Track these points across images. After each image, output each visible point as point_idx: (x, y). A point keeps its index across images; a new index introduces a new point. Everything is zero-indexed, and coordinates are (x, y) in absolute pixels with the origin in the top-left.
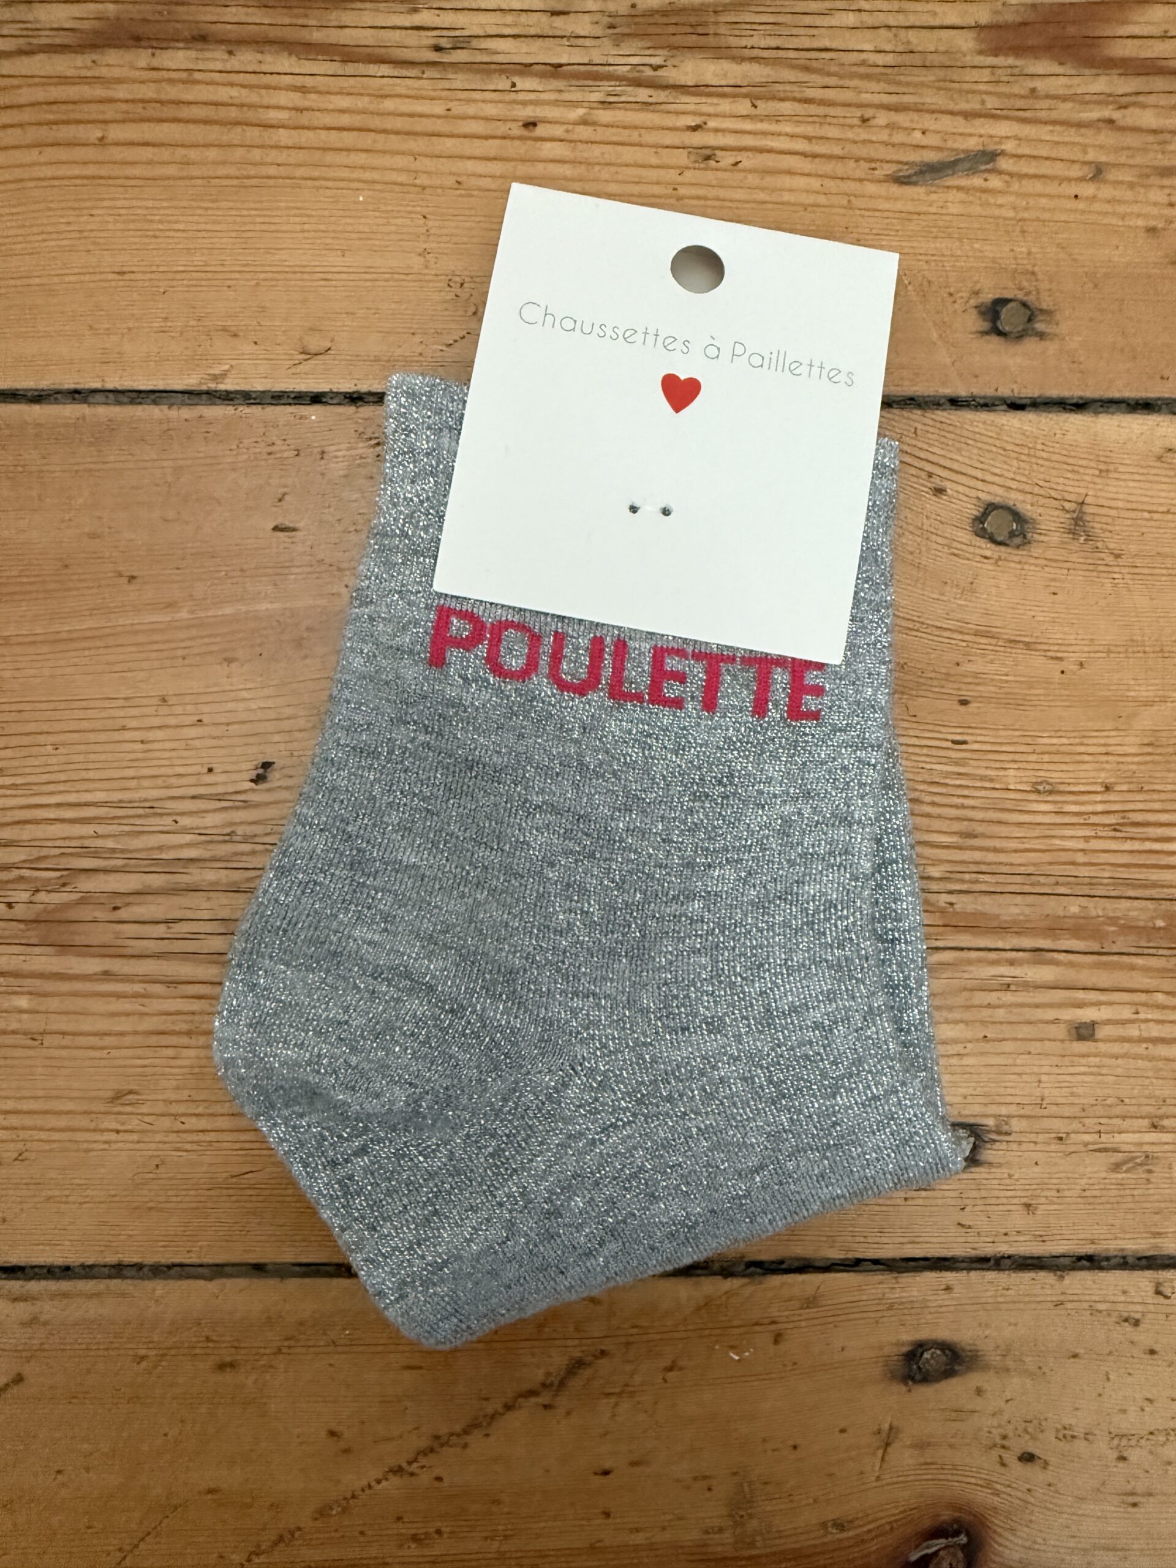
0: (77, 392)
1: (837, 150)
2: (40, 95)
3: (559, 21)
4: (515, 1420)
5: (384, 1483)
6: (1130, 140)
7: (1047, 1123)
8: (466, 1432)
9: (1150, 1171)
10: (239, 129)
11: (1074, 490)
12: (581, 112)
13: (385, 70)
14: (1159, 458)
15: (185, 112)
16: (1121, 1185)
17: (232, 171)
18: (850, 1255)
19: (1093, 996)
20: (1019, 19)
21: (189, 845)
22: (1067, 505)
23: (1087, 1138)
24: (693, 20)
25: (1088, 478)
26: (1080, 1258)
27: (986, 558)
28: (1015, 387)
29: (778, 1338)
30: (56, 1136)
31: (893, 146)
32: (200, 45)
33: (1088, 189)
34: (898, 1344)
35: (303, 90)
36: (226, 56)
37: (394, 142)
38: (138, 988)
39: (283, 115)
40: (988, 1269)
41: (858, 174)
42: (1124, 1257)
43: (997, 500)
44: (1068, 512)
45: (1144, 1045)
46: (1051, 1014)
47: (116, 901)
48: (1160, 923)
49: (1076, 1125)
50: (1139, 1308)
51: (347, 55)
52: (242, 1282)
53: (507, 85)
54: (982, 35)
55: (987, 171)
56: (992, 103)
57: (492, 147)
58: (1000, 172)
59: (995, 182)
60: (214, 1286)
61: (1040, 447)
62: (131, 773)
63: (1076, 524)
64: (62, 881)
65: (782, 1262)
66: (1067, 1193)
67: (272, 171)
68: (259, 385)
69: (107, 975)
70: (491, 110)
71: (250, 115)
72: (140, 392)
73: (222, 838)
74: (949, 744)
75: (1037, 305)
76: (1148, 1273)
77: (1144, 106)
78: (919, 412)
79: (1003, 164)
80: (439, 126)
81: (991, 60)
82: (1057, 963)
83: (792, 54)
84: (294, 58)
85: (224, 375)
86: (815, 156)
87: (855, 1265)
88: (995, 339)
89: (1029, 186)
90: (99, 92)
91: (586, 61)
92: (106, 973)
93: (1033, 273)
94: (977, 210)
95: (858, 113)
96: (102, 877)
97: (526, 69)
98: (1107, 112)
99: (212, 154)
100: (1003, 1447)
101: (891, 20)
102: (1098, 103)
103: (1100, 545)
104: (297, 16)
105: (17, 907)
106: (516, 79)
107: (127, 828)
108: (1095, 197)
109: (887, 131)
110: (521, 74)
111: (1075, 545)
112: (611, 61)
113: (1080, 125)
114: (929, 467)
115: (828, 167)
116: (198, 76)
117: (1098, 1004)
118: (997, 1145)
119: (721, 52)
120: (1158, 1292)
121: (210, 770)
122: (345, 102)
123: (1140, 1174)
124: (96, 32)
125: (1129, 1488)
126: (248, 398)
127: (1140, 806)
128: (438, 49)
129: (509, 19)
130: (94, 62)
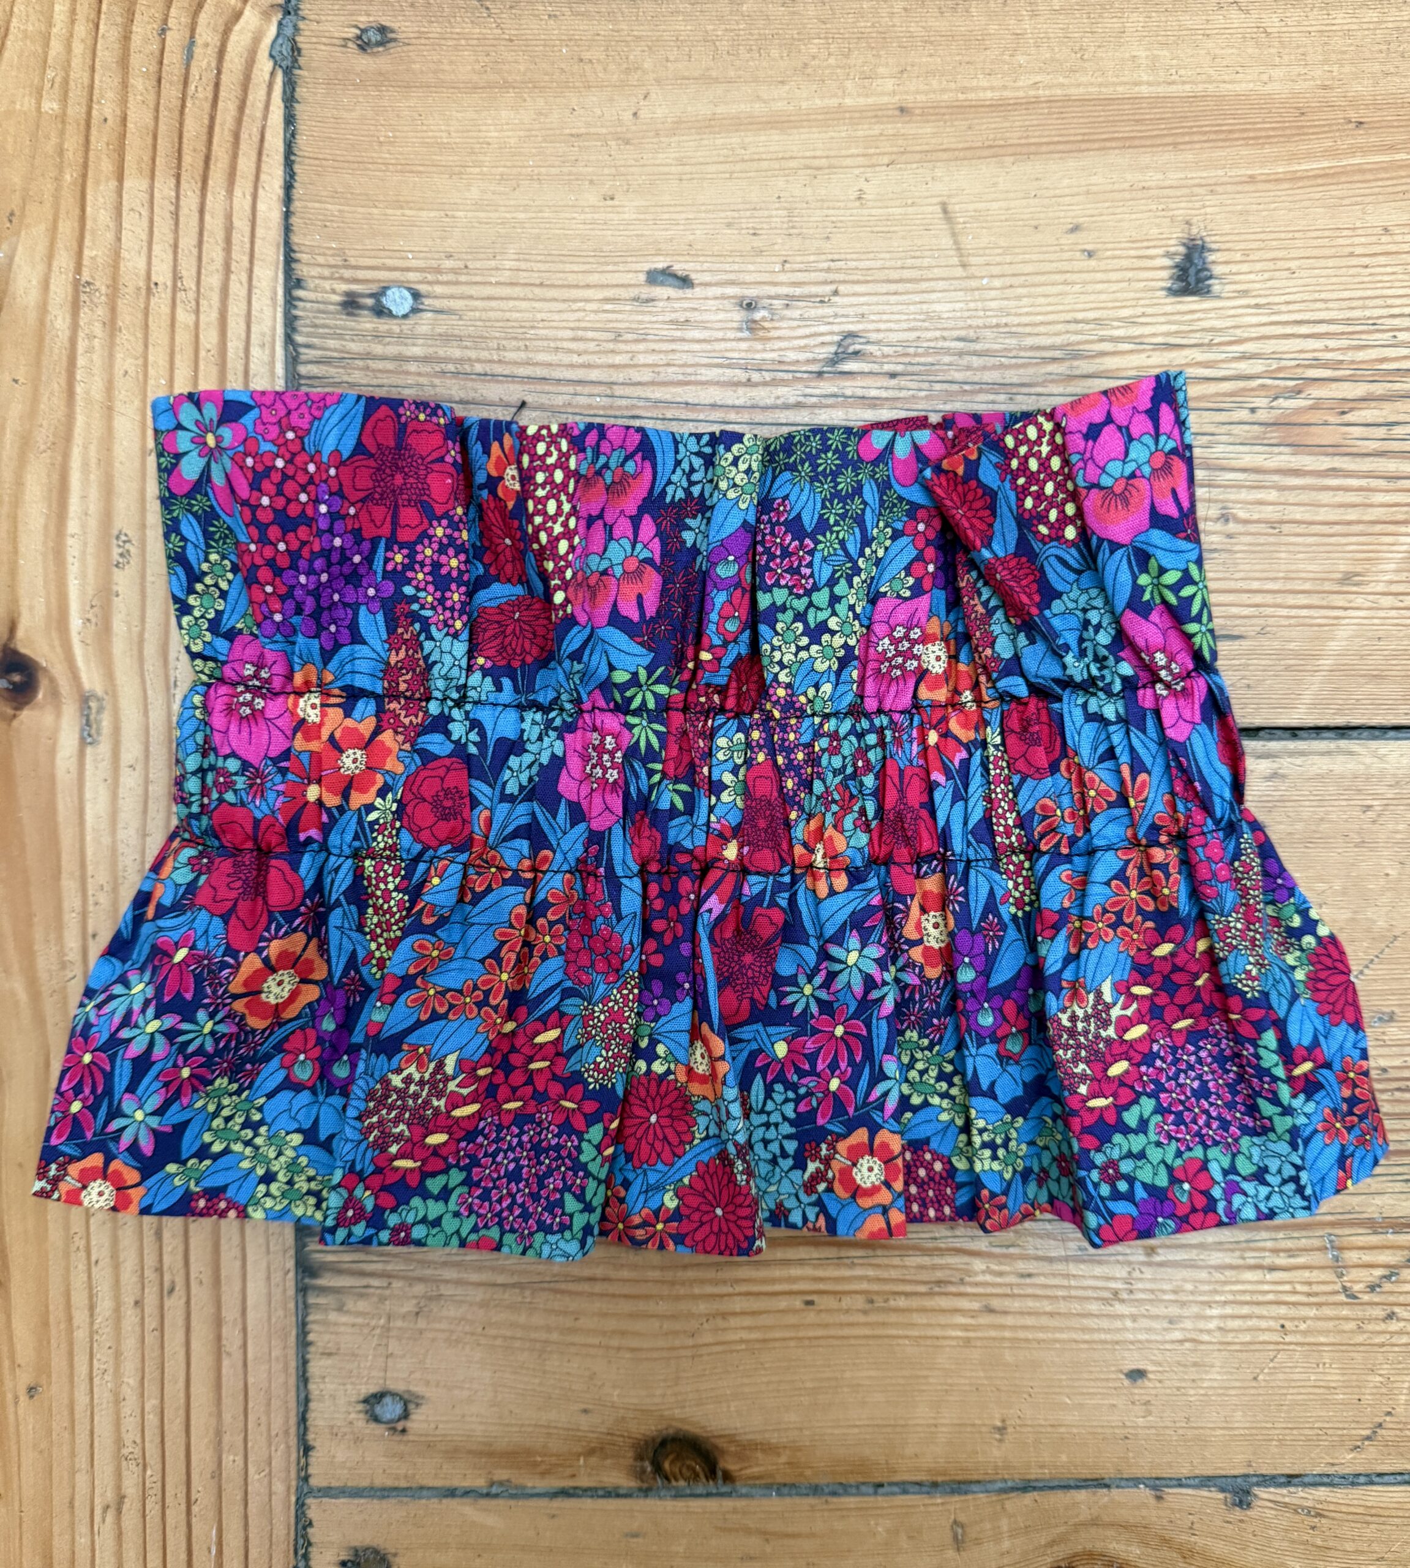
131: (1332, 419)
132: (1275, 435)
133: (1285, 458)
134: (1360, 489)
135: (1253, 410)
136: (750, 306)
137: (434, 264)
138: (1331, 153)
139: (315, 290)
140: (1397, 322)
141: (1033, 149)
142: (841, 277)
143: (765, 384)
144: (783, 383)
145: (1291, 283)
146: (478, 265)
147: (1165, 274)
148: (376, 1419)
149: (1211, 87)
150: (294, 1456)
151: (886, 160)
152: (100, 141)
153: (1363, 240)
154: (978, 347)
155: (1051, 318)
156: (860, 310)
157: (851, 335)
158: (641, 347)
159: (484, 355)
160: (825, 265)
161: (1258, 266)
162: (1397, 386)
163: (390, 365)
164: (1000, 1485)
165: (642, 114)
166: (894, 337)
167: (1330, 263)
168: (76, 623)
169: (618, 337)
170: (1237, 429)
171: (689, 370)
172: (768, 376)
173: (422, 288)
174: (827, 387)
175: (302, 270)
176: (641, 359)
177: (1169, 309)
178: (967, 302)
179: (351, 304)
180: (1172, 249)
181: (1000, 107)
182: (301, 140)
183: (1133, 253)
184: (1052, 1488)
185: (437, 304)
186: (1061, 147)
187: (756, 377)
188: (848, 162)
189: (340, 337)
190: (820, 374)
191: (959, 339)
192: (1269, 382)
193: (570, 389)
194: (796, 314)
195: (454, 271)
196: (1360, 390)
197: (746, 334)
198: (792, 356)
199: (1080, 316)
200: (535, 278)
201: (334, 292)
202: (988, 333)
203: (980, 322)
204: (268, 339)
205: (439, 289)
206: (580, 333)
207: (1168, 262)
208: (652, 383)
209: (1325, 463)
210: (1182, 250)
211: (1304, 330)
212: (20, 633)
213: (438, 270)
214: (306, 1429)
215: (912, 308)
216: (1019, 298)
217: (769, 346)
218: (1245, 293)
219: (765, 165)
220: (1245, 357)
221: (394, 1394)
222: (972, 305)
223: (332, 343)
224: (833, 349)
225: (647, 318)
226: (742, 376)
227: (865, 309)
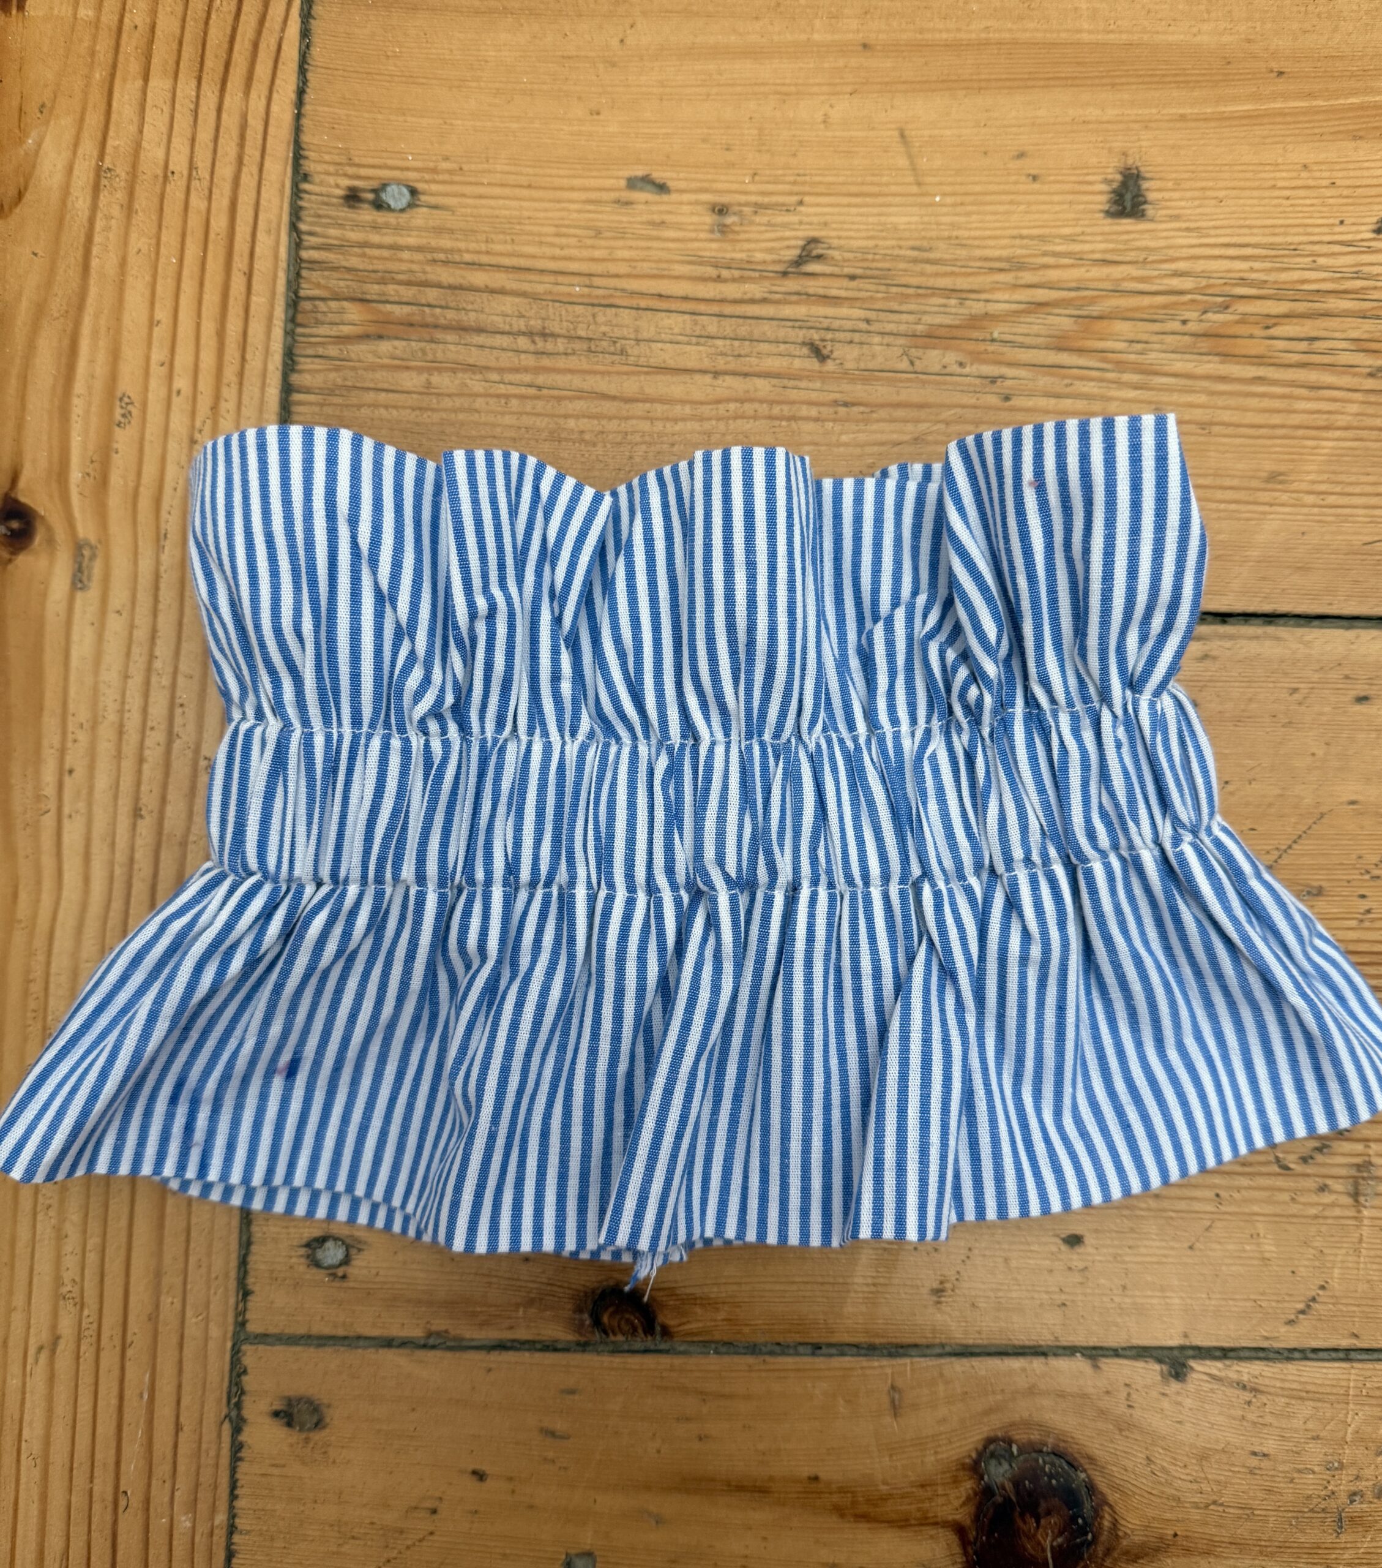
38: (1286, 390)
96: (1259, 302)
131: (1258, 332)
132: (1204, 345)
133: (1212, 366)
134: (1283, 397)
135: (1184, 322)
136: (721, 210)
137: (431, 165)
138: (1256, 97)
139: (321, 184)
140: (1316, 248)
141: (983, 84)
142: (807, 189)
143: (734, 280)
144: (750, 280)
145: (1218, 210)
146: (473, 167)
147: (1104, 198)
148: (317, 1264)
149: (1146, 37)
150: (232, 1301)
151: (849, 89)
152: (130, 45)
153: (1284, 174)
154: (932, 255)
155: (998, 233)
156: (823, 219)
157: (814, 241)
158: (620, 243)
159: (473, 246)
160: (792, 179)
161: (1189, 194)
162: (1317, 305)
163: (386, 253)
164: (938, 1351)
165: (628, 41)
166: (855, 244)
167: (1256, 193)
168: (75, 475)
169: (598, 233)
170: (1169, 339)
171: (664, 266)
172: (737, 273)
173: (420, 186)
174: (792, 285)
175: (309, 166)
176: (620, 254)
177: (1107, 229)
178: (922, 216)
179: (352, 198)
180: (1110, 177)
181: (955, 47)
182: (315, 51)
183: (1073, 178)
184: (989, 1354)
185: (432, 200)
186: (1008, 84)
187: (725, 273)
188: (815, 89)
189: (341, 226)
190: (785, 274)
191: (913, 248)
192: (1199, 297)
193: (551, 278)
194: (765, 219)
195: (450, 172)
196: (1283, 307)
197: (718, 235)
198: (759, 256)
199: (1025, 232)
200: (524, 180)
201: (337, 186)
202: (942, 245)
203: (934, 234)
204: (274, 225)
205: (434, 187)
206: (564, 230)
207: (1104, 187)
208: (629, 276)
209: (1252, 371)
210: (1119, 177)
211: (1232, 252)
212: (22, 483)
213: (435, 171)
214: (246, 1272)
215: (871, 219)
216: (969, 214)
217: (738, 246)
218: (1177, 218)
219: (739, 89)
220: (1177, 274)
221: (336, 1239)
222: (926, 219)
223: (332, 232)
224: (797, 252)
225: (625, 219)
226: (711, 272)
227: (828, 218)
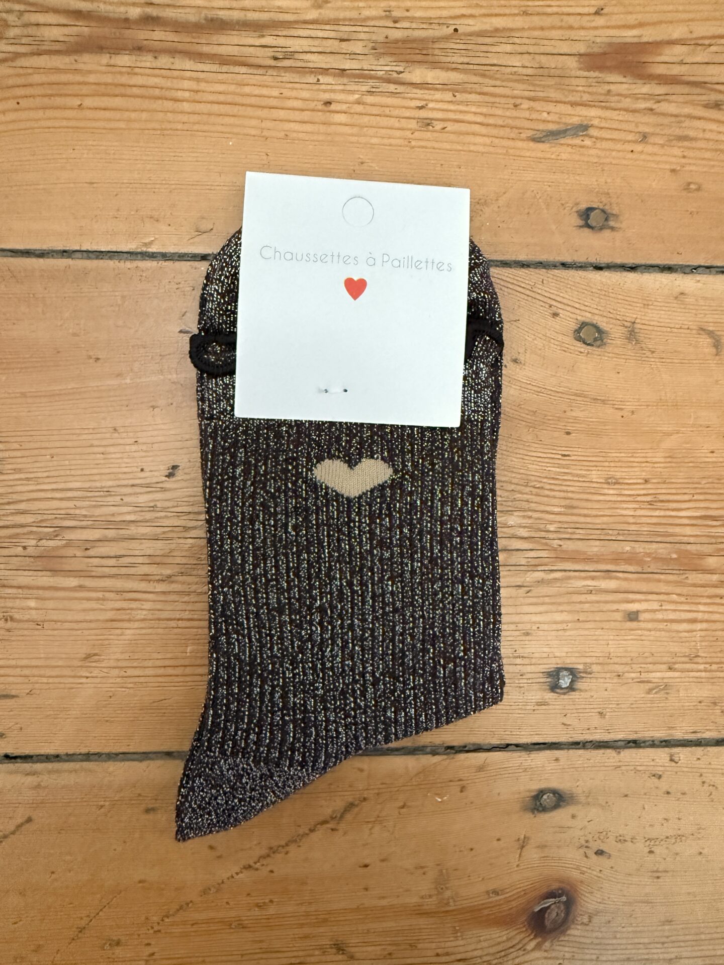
0: (65, 251)
1: (500, 122)
2: (43, 78)
3: (344, 44)
4: (314, 836)
5: (241, 875)
6: (661, 120)
7: (611, 667)
8: (287, 845)
9: (667, 693)
10: (160, 102)
11: (631, 316)
12: (357, 96)
13: (243, 70)
14: (676, 298)
15: (129, 91)
16: (652, 702)
17: (157, 126)
18: (503, 742)
19: (638, 597)
20: (600, 51)
21: (129, 513)
22: (626, 324)
23: (633, 675)
24: (420, 46)
25: (638, 309)
26: (629, 742)
27: (581, 352)
28: (598, 257)
29: (462, 789)
30: (51, 680)
31: (532, 120)
32: (138, 53)
33: (639, 148)
34: (529, 791)
35: (198, 80)
36: (153, 59)
37: (250, 111)
39: (187, 95)
40: (579, 749)
41: (512, 135)
42: (653, 741)
43: (587, 320)
44: (626, 327)
45: (665, 624)
46: (615, 607)
47: (87, 545)
48: (674, 556)
49: (627, 668)
50: (661, 769)
51: (224, 60)
52: (159, 762)
53: (315, 81)
54: (581, 60)
55: (582, 135)
56: (586, 97)
57: (306, 115)
58: (591, 137)
59: (588, 142)
60: (144, 765)
61: (611, 291)
62: (95, 471)
63: (631, 334)
64: (55, 534)
65: (465, 747)
66: (623, 706)
67: (180, 126)
68: (171, 249)
69: (81, 587)
70: (305, 94)
71: (168, 94)
72: (102, 252)
73: (148, 509)
74: (560, 457)
75: (609, 211)
76: (666, 749)
77: (669, 102)
78: (544, 270)
79: (593, 132)
80: (274, 102)
81: (586, 74)
82: (617, 578)
83: (475, 67)
84: (192, 62)
85: (151, 243)
86: (488, 125)
87: (506, 747)
88: (586, 230)
89: (605, 145)
90: (78, 78)
91: (360, 68)
92: (80, 586)
93: (608, 194)
94: (577, 157)
95: (512, 101)
97: (325, 71)
98: (649, 104)
99: (144, 115)
100: (587, 847)
101: (531, 49)
102: (644, 99)
103: (643, 345)
104: (193, 38)
105: (29, 549)
106: (320, 77)
107: (94, 503)
108: (642, 151)
109: (528, 112)
110: (322, 74)
111: (630, 346)
112: (374, 68)
113: (634, 111)
114: (549, 301)
115: (495, 132)
116: (137, 70)
117: (639, 601)
118: (584, 680)
119: (435, 65)
120: (672, 760)
121: (142, 470)
122: (221, 88)
123: (662, 694)
124: (77, 43)
125: (655, 869)
126: (165, 257)
127: (663, 491)
128: (276, 59)
129: (317, 42)
130: (76, 61)
